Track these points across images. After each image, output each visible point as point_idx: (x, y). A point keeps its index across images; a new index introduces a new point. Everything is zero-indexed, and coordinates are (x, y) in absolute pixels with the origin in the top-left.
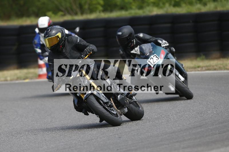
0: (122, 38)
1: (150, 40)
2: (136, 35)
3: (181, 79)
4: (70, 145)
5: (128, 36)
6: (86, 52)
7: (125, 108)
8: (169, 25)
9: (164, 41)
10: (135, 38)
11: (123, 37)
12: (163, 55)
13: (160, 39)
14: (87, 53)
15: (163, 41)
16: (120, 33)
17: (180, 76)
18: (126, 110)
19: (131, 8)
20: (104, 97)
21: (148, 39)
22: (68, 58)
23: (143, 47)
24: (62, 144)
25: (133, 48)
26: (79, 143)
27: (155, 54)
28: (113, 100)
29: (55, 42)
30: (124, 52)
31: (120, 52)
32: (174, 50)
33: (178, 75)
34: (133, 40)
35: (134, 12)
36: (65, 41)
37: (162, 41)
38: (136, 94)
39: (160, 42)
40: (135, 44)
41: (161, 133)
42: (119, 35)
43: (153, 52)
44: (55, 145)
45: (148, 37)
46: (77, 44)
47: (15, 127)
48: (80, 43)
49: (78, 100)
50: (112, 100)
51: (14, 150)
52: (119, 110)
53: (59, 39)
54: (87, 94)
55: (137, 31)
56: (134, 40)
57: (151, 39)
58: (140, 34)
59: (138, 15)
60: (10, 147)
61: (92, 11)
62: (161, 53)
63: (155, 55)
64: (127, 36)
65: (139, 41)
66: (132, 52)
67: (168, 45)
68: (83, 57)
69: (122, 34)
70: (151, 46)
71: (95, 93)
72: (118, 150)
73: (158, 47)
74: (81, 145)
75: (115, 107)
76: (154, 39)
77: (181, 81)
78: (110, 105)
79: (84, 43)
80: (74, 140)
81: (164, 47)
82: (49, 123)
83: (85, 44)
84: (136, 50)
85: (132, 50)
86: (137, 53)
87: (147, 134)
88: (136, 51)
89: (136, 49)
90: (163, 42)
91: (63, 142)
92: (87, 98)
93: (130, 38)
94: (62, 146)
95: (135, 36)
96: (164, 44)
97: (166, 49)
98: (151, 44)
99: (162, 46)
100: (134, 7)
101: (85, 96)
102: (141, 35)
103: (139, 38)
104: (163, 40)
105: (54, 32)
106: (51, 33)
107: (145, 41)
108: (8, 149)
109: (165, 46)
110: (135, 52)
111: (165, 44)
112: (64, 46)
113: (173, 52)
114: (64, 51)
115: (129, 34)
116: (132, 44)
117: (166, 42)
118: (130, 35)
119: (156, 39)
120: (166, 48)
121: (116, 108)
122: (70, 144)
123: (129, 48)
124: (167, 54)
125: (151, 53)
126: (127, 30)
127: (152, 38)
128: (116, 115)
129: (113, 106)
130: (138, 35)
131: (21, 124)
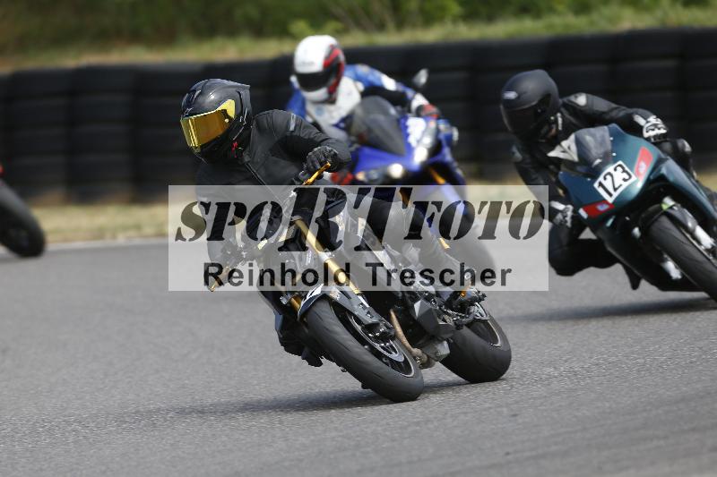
0: (520, 108)
1: (607, 117)
2: (565, 100)
3: (703, 243)
4: (359, 439)
5: (535, 105)
6: (312, 162)
7: (441, 341)
8: (670, 63)
9: (653, 119)
10: (563, 109)
11: (524, 105)
12: (647, 164)
13: (641, 111)
14: (315, 167)
15: (649, 120)
16: (511, 95)
17: (700, 232)
18: (444, 349)
19: (552, 10)
20: (364, 308)
21: (604, 113)
22: (258, 183)
23: (588, 139)
24: (334, 434)
25: (555, 142)
26: (387, 433)
27: (620, 162)
28: (397, 317)
29: (217, 130)
30: (527, 156)
31: (513, 153)
32: (688, 148)
33: (694, 230)
34: (555, 114)
35: (562, 22)
36: (247, 127)
37: (645, 119)
38: (484, 296)
39: (641, 121)
40: (560, 128)
41: (642, 402)
42: (509, 101)
43: (614, 154)
44: (312, 438)
45: (602, 105)
46: (286, 137)
47: (187, 382)
48: (296, 133)
49: (284, 318)
50: (393, 316)
51: (183, 452)
52: (416, 351)
53: (227, 120)
54: (308, 298)
55: (568, 88)
56: (559, 115)
57: (614, 114)
58: (576, 97)
59: (573, 32)
60: (172, 445)
61: (429, 19)
62: (639, 157)
63: (620, 165)
64: (534, 103)
65: (572, 119)
66: (552, 154)
67: (663, 131)
68: (302, 178)
69: (518, 98)
70: (607, 134)
71: (335, 293)
72: (508, 454)
73: (632, 139)
74: (393, 440)
75: (404, 340)
76: (622, 114)
77: (702, 248)
78: (384, 333)
79: (311, 133)
80: (372, 422)
81: (652, 140)
82: (295, 370)
83: (312, 136)
84: (566, 150)
85: (552, 148)
86: (570, 158)
87: (600, 404)
88: (564, 152)
89: (565, 144)
90: (648, 122)
91: (336, 429)
92: (306, 312)
93: (543, 111)
94: (334, 443)
95: (560, 101)
96: (653, 128)
97: (655, 144)
98: (610, 129)
99: (646, 135)
100: (560, 8)
101: (303, 303)
102: (582, 100)
103: (574, 110)
104: (648, 117)
105: (212, 97)
106: (204, 102)
107: (591, 119)
108: (165, 450)
109: (655, 137)
110: (562, 156)
111: (653, 130)
112: (245, 142)
113: (684, 154)
114: (247, 159)
115: (539, 98)
116: (550, 129)
117: (659, 122)
118: (546, 99)
119: (630, 111)
120: (658, 142)
121: (407, 344)
122: (358, 436)
123: (544, 141)
124: (659, 162)
125: (607, 159)
126: (534, 83)
127: (616, 108)
128: (404, 367)
129: (394, 337)
130: (572, 98)
131: (207, 372)
